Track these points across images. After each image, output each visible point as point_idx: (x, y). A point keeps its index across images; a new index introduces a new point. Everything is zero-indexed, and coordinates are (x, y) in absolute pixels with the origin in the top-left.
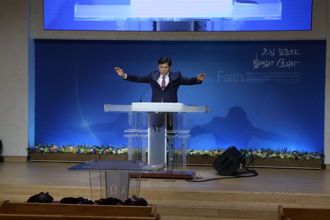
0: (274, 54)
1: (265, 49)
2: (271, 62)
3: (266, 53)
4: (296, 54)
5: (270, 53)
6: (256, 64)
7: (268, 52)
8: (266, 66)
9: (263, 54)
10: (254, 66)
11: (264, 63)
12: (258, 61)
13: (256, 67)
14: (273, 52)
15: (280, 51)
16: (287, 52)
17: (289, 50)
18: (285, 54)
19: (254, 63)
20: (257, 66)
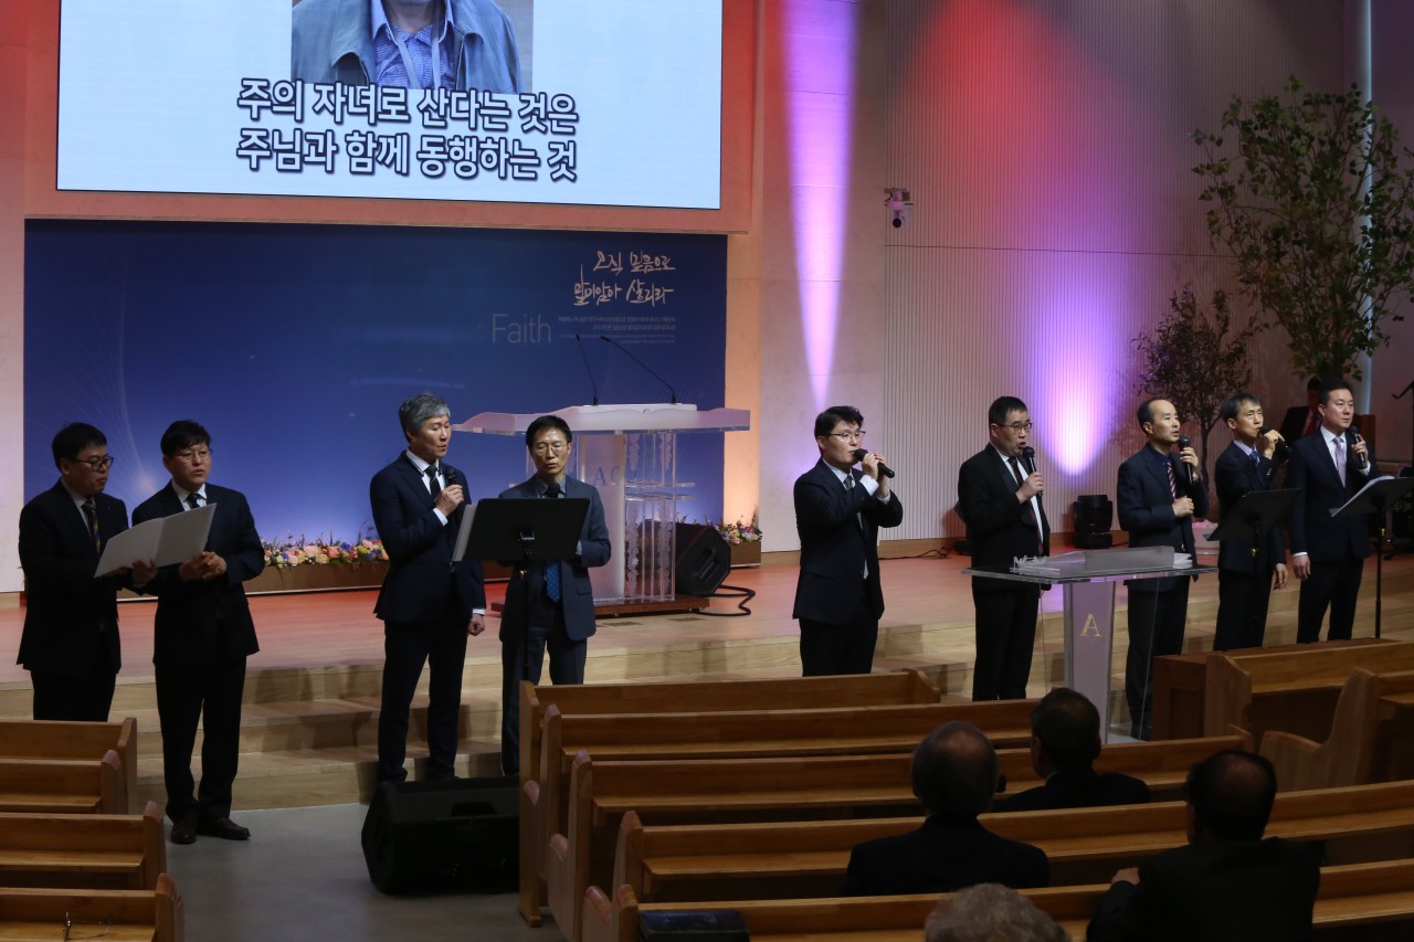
0: (620, 269)
1: (600, 253)
2: (614, 291)
3: (602, 264)
4: (666, 268)
5: (613, 266)
6: (580, 295)
7: (608, 260)
8: (604, 299)
9: (597, 267)
10: (577, 300)
11: (597, 291)
12: (586, 287)
13: (581, 302)
14: (617, 262)
15: (634, 259)
16: (645, 263)
17: (653, 259)
18: (643, 268)
19: (577, 292)
20: (582, 298)
